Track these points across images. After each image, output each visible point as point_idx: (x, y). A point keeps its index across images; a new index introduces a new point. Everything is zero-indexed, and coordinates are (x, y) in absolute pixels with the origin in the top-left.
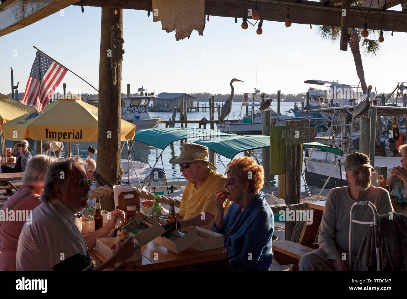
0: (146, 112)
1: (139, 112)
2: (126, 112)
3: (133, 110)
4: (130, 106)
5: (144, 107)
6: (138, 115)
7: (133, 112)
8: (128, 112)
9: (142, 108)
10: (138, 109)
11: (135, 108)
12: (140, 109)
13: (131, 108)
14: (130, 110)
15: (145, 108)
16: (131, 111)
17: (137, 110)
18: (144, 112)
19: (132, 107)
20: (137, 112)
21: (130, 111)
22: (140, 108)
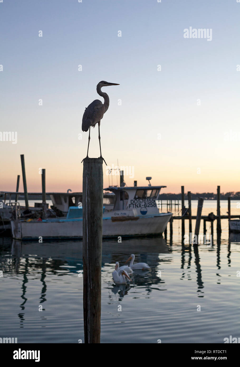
0: (155, 206)
1: (146, 206)
2: (130, 206)
3: (138, 203)
4: (135, 198)
5: (151, 200)
6: (145, 210)
7: (139, 206)
8: (132, 205)
9: (150, 202)
10: (145, 202)
11: (141, 201)
12: (147, 203)
13: (136, 202)
14: (134, 203)
15: (153, 201)
16: (136, 205)
17: (143, 204)
18: (151, 206)
19: (138, 200)
20: (144, 206)
21: (134, 205)
22: (147, 201)
